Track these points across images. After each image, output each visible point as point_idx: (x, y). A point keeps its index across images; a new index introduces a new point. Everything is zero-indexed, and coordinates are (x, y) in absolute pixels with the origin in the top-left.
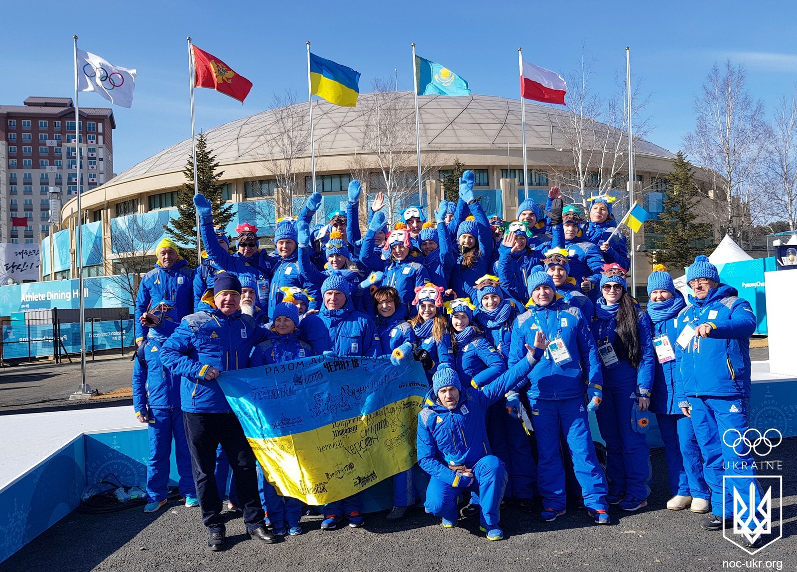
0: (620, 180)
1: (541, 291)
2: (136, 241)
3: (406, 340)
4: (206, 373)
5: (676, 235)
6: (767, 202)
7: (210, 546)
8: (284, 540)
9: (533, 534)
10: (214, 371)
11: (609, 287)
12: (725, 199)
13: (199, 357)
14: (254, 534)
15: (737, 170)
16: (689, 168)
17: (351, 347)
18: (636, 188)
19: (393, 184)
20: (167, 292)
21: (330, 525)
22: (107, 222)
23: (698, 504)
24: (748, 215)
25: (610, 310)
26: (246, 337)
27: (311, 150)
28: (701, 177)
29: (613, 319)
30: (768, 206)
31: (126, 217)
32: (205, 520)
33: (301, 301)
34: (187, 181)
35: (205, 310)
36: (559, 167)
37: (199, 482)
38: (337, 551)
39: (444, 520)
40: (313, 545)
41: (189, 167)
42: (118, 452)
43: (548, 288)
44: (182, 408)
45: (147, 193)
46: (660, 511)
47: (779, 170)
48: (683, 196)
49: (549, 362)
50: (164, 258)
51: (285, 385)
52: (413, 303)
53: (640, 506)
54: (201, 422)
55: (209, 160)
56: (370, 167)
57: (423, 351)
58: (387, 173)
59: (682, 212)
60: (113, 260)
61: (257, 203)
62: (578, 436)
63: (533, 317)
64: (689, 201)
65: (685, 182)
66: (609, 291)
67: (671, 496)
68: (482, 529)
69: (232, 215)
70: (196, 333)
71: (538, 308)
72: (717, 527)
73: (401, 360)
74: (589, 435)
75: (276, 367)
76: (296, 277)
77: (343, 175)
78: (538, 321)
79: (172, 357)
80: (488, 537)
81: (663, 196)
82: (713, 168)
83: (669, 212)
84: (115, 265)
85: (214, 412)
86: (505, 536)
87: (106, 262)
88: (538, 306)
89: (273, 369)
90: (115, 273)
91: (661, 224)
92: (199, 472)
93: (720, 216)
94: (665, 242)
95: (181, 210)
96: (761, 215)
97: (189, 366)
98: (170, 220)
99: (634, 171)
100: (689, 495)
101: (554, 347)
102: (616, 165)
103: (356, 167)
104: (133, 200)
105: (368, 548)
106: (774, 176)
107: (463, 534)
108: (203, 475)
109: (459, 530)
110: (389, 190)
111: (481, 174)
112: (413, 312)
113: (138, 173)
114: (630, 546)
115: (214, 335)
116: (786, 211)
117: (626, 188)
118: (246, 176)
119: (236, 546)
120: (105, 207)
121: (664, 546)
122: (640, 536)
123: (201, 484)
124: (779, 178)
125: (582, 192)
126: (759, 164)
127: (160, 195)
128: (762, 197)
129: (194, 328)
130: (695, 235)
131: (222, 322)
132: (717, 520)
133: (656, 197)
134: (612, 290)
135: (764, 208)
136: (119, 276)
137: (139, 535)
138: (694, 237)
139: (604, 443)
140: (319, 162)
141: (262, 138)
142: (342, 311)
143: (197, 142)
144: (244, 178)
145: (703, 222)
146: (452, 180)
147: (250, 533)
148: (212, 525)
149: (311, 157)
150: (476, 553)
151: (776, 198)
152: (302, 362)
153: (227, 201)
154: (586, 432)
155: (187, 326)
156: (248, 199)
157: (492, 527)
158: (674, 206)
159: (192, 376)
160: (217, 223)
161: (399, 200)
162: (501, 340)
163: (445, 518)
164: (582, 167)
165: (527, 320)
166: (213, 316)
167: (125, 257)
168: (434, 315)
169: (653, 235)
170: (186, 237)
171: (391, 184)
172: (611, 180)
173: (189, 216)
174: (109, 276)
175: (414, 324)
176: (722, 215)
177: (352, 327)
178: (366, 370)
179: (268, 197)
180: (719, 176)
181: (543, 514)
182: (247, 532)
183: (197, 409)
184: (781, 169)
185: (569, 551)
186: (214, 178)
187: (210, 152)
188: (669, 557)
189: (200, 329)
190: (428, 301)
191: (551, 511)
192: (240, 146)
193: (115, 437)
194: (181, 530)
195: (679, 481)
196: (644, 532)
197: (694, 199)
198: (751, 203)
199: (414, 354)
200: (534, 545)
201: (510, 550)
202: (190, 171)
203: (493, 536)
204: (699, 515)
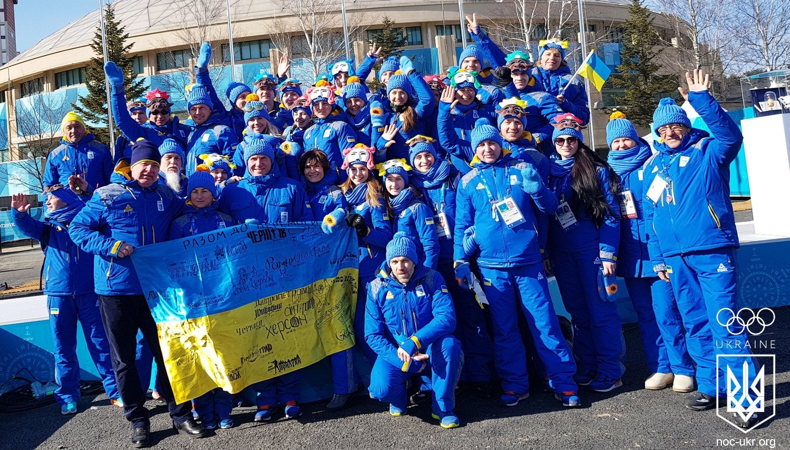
0: (569, 32)
1: (486, 147)
2: (43, 123)
3: (338, 206)
4: (119, 250)
5: (637, 89)
6: (740, 48)
7: (134, 442)
8: (215, 434)
9: (493, 420)
10: (127, 248)
11: (562, 140)
12: (691, 47)
13: (113, 233)
14: (181, 429)
15: (703, 13)
16: (647, 14)
17: (280, 216)
18: (589, 39)
19: (317, 47)
20: (77, 167)
21: (263, 417)
22: (12, 104)
23: (682, 382)
24: (719, 63)
25: (564, 165)
26: (163, 210)
27: (226, 15)
28: (662, 23)
29: (569, 175)
30: (742, 52)
31: (32, 97)
32: (127, 413)
33: (222, 170)
34: (95, 55)
35: (118, 181)
36: (501, 20)
37: (118, 373)
38: (273, 444)
39: (391, 407)
40: (247, 438)
41: (97, 40)
42: (31, 344)
43: (493, 144)
44: (96, 291)
45: (53, 70)
46: (638, 391)
47: (751, 12)
48: (642, 46)
49: (498, 225)
50: (71, 133)
51: (206, 259)
52: (343, 168)
53: (613, 387)
54: (118, 306)
55: (118, 32)
56: (292, 31)
57: (356, 215)
58: (311, 36)
59: (642, 63)
60: (19, 144)
61: (171, 76)
62: (537, 307)
63: (478, 176)
64: (650, 51)
65: (644, 29)
66: (562, 146)
67: (649, 375)
68: (435, 416)
69: (144, 90)
70: (108, 206)
71: (484, 166)
72: (704, 407)
73: (333, 228)
74: (551, 306)
75: (194, 239)
76: (214, 143)
77: (262, 41)
78: (484, 180)
79: (82, 234)
80: (442, 425)
81: (620, 47)
82: (675, 12)
83: (628, 63)
84: (21, 149)
85: (131, 294)
86: (462, 422)
87: (12, 146)
88: (484, 163)
89: (191, 242)
90: (21, 158)
91: (620, 77)
92: (119, 362)
93: (687, 65)
94: (626, 98)
95: (90, 87)
96: (733, 62)
97: (101, 243)
98: (78, 98)
99: (584, 20)
100: (670, 371)
101: (504, 207)
102: (564, 15)
103: (275, 31)
104: (39, 79)
105: (308, 440)
106: (745, 18)
107: (414, 423)
108: (122, 365)
109: (408, 418)
110: (312, 54)
111: (414, 32)
112: (344, 177)
113: (42, 50)
114: (606, 431)
115: (129, 209)
116: (761, 56)
117: (577, 40)
118: (158, 47)
119: (162, 442)
120: (9, 88)
121: (644, 429)
122: (616, 419)
123: (121, 374)
124: (751, 21)
125: (528, 46)
126: (727, 5)
127: (67, 72)
128: (733, 42)
129: (107, 201)
130: (659, 88)
131: (137, 194)
132: (704, 398)
133: (612, 48)
134: (566, 144)
135: (736, 56)
136: (25, 160)
137: (57, 433)
138: (659, 91)
139: (569, 317)
140: (236, 27)
141: (174, 5)
142: (268, 177)
143: (105, 13)
144: (155, 50)
145: (667, 74)
146: (381, 39)
147: (177, 428)
148: (135, 419)
149: (227, 23)
150: (429, 442)
151: (749, 42)
152: (223, 232)
153: (139, 75)
154: (547, 303)
155: (99, 199)
156: (161, 72)
157: (447, 414)
158: (633, 57)
159: (103, 254)
160: (129, 99)
161: (324, 64)
162: (443, 201)
163: (393, 405)
164: (526, 19)
165: (472, 179)
166: (127, 188)
167: (32, 140)
168: (365, 179)
169: (613, 91)
170: (96, 115)
171: (315, 47)
172: (560, 31)
173: (99, 92)
174: (15, 162)
175: (345, 189)
176: (689, 64)
177: (280, 194)
178: (294, 240)
179: (183, 68)
180: (682, 22)
181: (504, 398)
182: (174, 426)
183: (112, 291)
184: (752, 10)
185: (536, 438)
186: (124, 50)
187: (118, 23)
188: (650, 441)
189: (113, 203)
190: (358, 163)
191: (512, 395)
192: (150, 15)
193: (27, 328)
194: (101, 426)
195: (658, 356)
196: (620, 415)
197: (655, 49)
198: (721, 50)
199: (347, 220)
200: (495, 432)
201: (468, 439)
202: (98, 44)
203: (447, 423)
204: (683, 394)
